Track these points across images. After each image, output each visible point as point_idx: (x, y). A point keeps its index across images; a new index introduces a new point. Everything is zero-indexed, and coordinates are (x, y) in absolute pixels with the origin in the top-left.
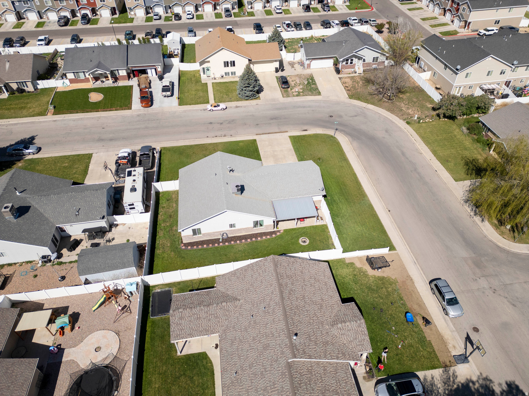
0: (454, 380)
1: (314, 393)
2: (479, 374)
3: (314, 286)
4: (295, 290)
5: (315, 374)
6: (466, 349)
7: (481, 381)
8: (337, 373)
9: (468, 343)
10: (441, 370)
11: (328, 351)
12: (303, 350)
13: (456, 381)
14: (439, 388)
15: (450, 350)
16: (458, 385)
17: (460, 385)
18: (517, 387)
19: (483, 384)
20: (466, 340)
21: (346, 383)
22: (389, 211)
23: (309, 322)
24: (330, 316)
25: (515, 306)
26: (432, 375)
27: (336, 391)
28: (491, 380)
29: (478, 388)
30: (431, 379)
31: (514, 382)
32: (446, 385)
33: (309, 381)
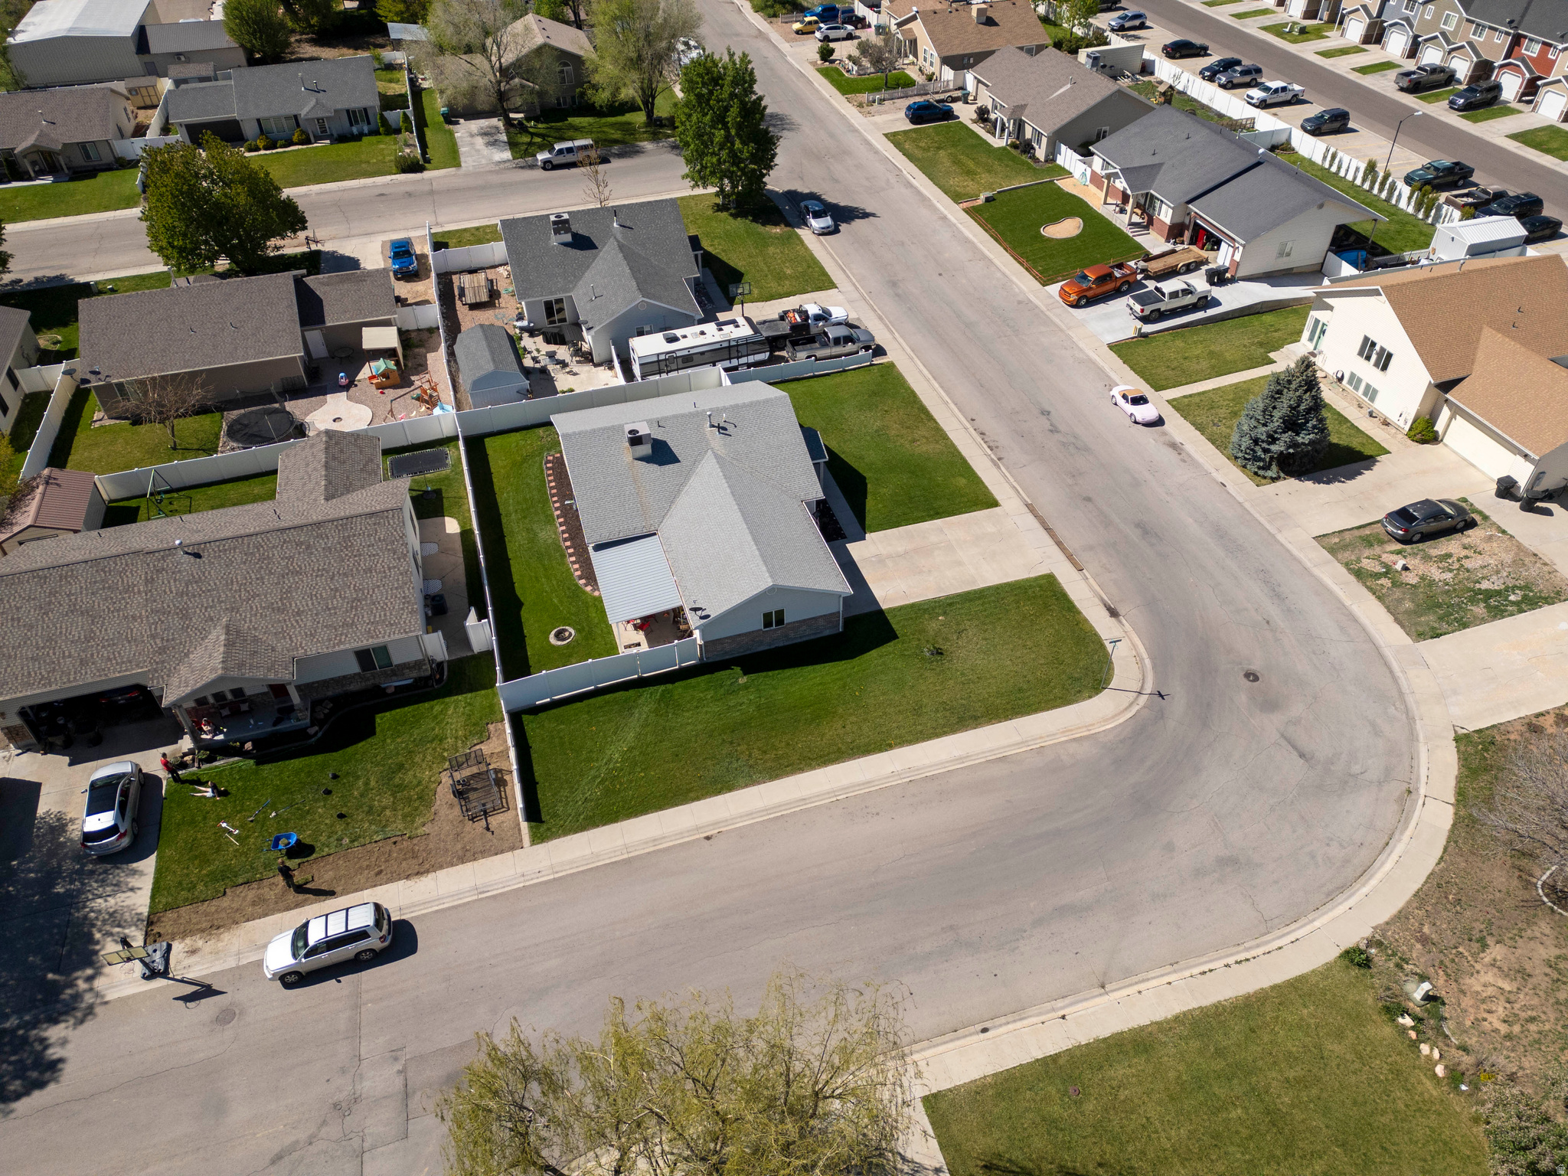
0: (111, 934)
1: (87, 595)
2: (107, 999)
3: (335, 597)
4: (312, 553)
5: (124, 598)
6: (182, 981)
7: (89, 998)
8: (129, 642)
9: (195, 988)
10: (145, 910)
11: (167, 619)
12: (163, 569)
13: (109, 939)
14: (106, 901)
15: (188, 941)
16: (98, 942)
17: (97, 947)
18: (41, 1085)
19: (82, 1002)
20: (202, 986)
21: (109, 659)
22: (708, 838)
23: (232, 582)
24: (255, 629)
25: (273, 1162)
26: (139, 889)
27: (92, 638)
28: (82, 1022)
29: (76, 985)
30: (130, 885)
31: (56, 1080)
32: (107, 917)
33: (109, 588)
